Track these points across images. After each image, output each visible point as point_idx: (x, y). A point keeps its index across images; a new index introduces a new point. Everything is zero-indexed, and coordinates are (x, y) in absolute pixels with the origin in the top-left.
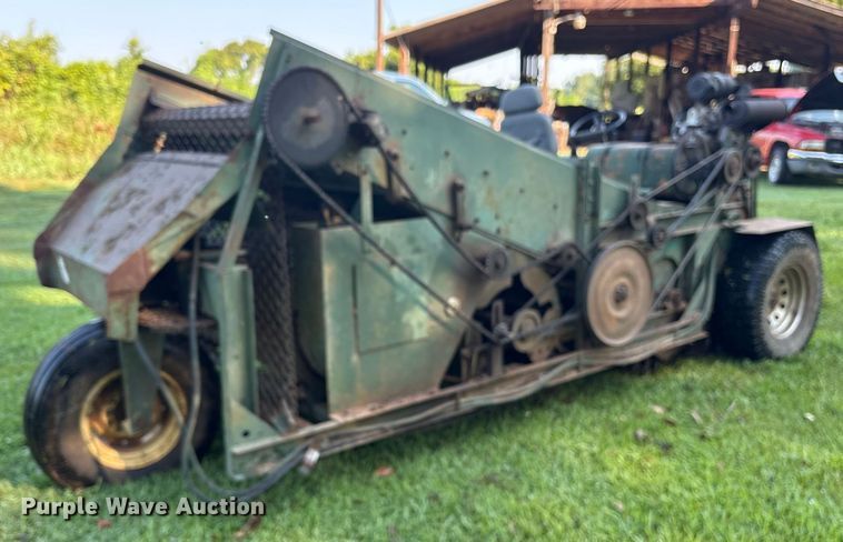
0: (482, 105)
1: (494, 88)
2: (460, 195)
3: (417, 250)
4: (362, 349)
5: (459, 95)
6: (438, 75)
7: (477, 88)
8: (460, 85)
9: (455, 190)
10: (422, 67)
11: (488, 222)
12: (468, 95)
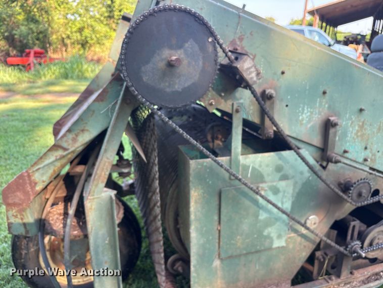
0: (352, 43)
1: (359, 34)
2: (332, 131)
3: (285, 178)
4: (223, 256)
5: (340, 37)
6: (331, 28)
7: (350, 34)
8: (341, 33)
9: (328, 126)
10: (324, 24)
11: (356, 152)
12: (345, 37)
